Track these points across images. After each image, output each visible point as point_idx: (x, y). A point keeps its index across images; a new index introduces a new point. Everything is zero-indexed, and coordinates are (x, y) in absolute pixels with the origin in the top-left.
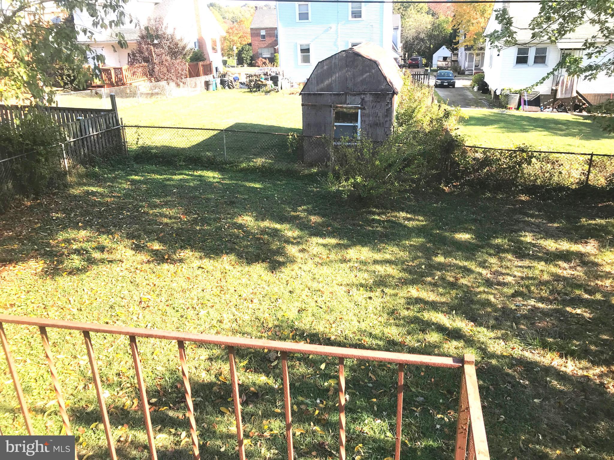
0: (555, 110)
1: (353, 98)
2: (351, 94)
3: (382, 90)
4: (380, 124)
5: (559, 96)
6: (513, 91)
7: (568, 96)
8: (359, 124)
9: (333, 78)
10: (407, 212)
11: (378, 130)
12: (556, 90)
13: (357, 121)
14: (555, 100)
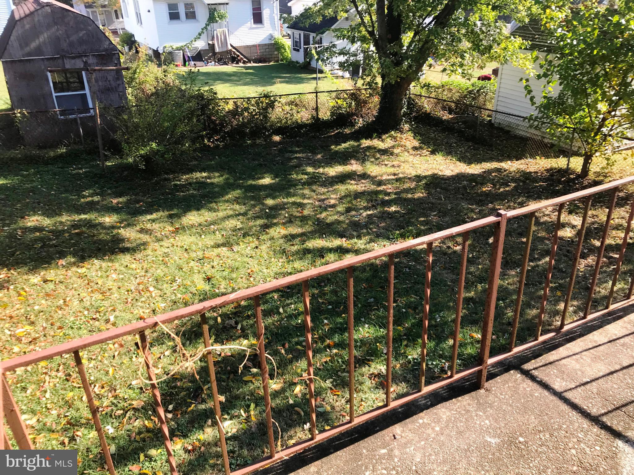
0: (217, 63)
1: (73, 61)
2: (69, 58)
3: (106, 50)
4: (112, 89)
5: (217, 50)
6: (174, 47)
7: (225, 50)
8: (87, 91)
9: (41, 40)
10: (200, 172)
11: (111, 96)
12: (214, 45)
13: (83, 88)
14: (214, 54)
